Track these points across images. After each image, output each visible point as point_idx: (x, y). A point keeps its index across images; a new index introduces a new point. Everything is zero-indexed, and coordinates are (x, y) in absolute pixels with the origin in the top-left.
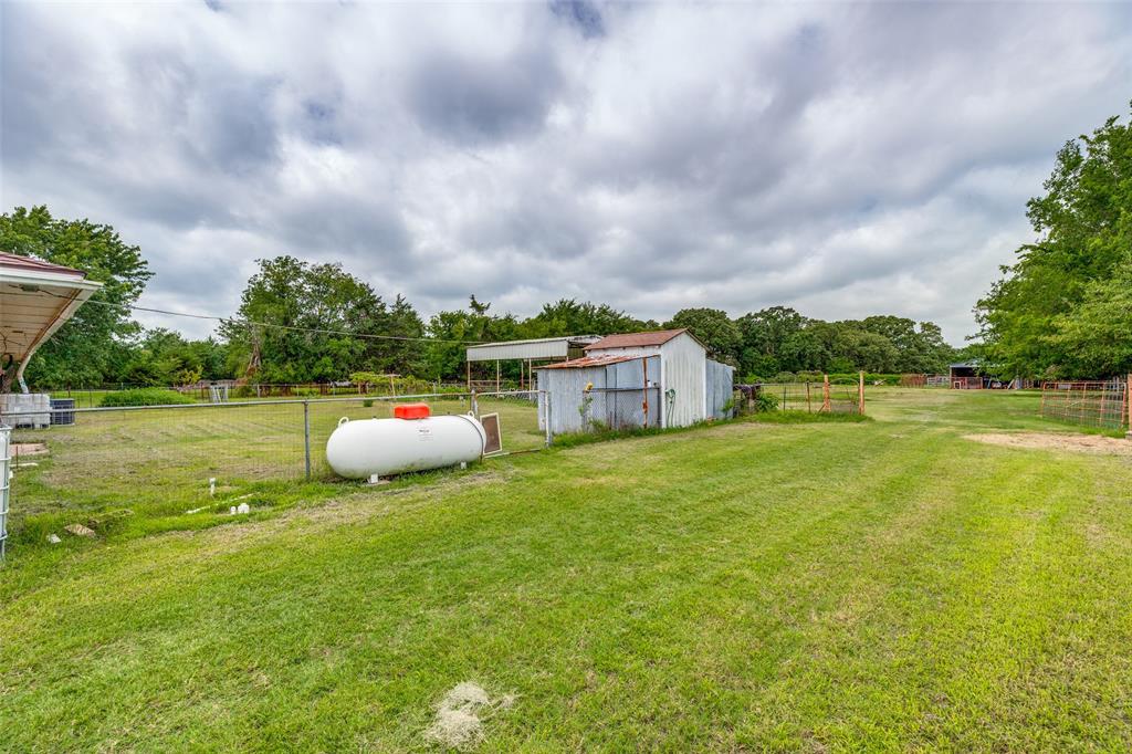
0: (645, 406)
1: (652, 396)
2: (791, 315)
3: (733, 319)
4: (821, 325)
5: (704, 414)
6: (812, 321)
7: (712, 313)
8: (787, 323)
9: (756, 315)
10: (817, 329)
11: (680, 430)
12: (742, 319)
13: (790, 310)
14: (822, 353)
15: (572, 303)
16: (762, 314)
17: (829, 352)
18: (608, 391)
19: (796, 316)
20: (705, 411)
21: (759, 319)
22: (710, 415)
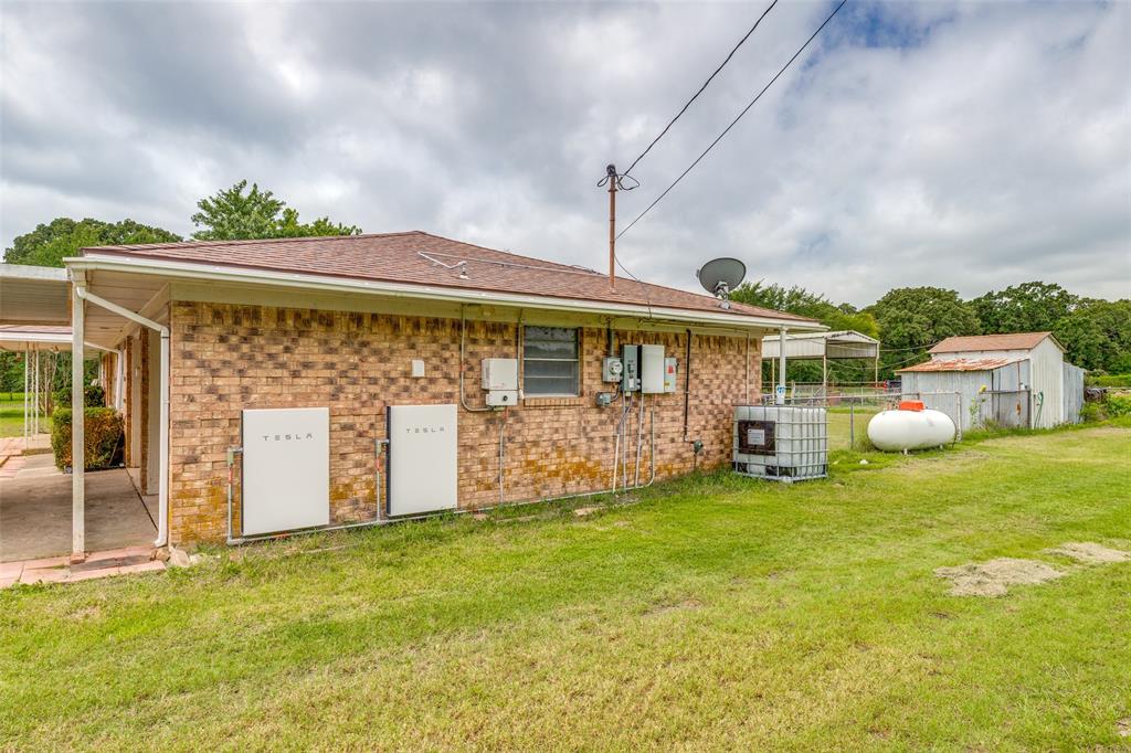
0: (1019, 408)
1: (1024, 397)
2: (1055, 294)
3: (966, 300)
4: (1100, 307)
5: (1062, 419)
6: (1086, 300)
7: (936, 294)
8: (1047, 304)
9: (1001, 295)
10: (1094, 311)
11: (1043, 431)
12: (979, 300)
13: (1054, 287)
14: (1104, 345)
15: (757, 287)
16: (1009, 292)
17: (1115, 345)
18: (994, 393)
19: (1063, 294)
20: (1062, 415)
21: (1005, 299)
22: (1066, 419)
